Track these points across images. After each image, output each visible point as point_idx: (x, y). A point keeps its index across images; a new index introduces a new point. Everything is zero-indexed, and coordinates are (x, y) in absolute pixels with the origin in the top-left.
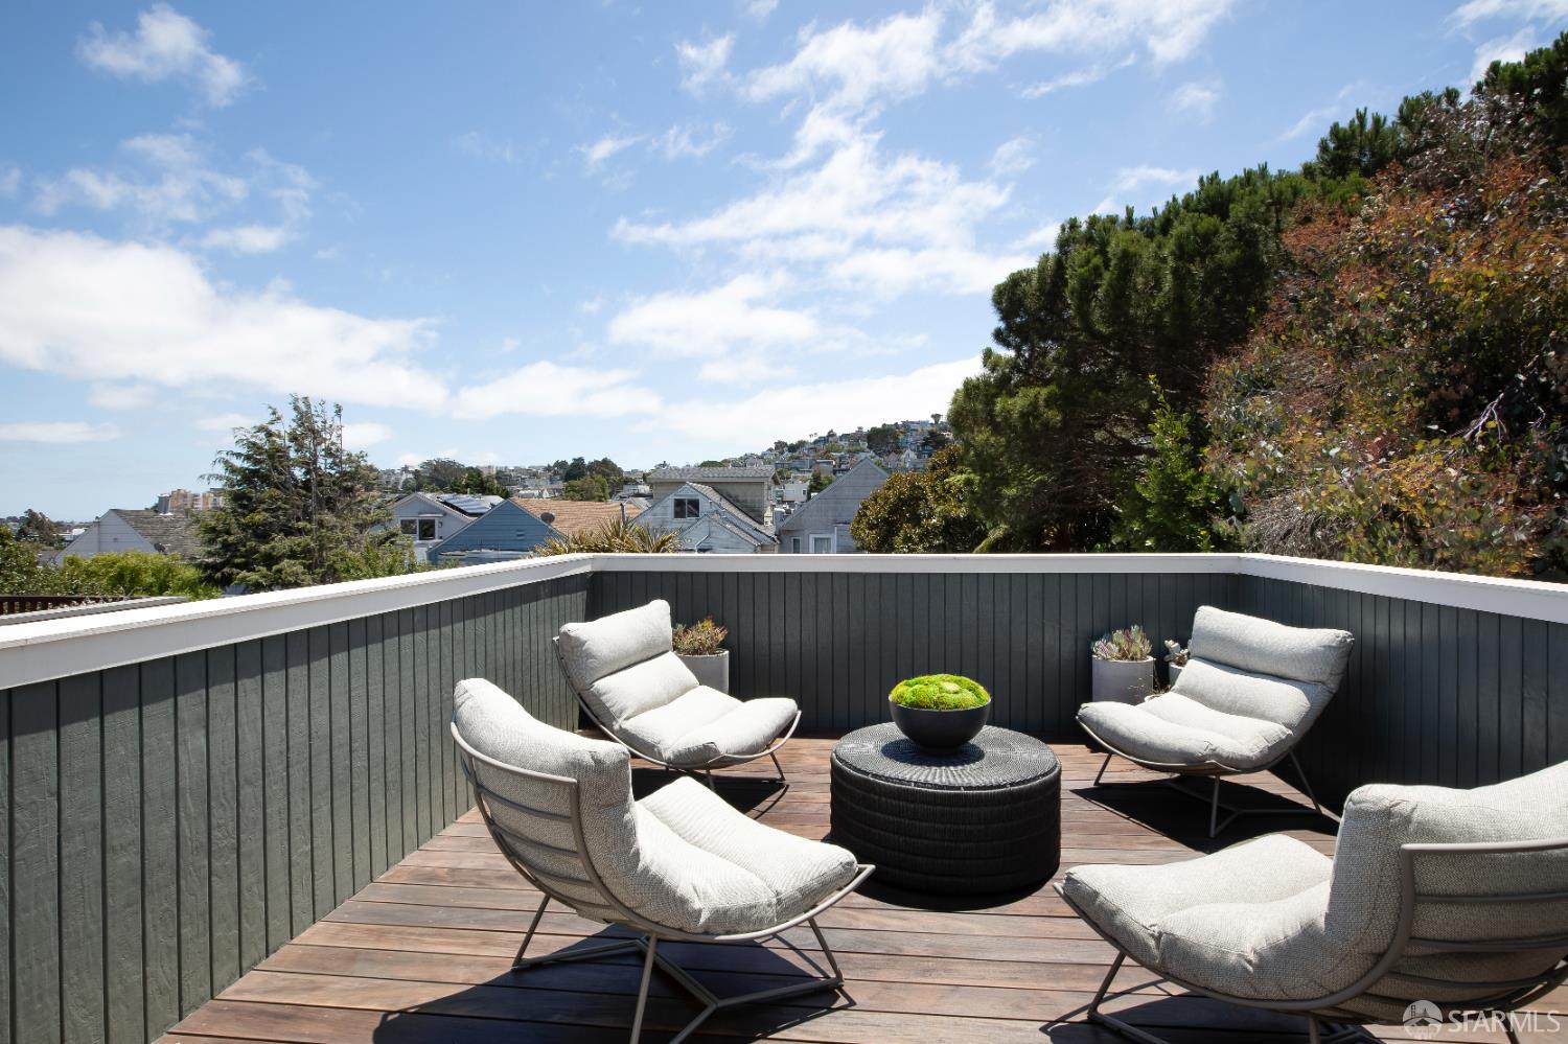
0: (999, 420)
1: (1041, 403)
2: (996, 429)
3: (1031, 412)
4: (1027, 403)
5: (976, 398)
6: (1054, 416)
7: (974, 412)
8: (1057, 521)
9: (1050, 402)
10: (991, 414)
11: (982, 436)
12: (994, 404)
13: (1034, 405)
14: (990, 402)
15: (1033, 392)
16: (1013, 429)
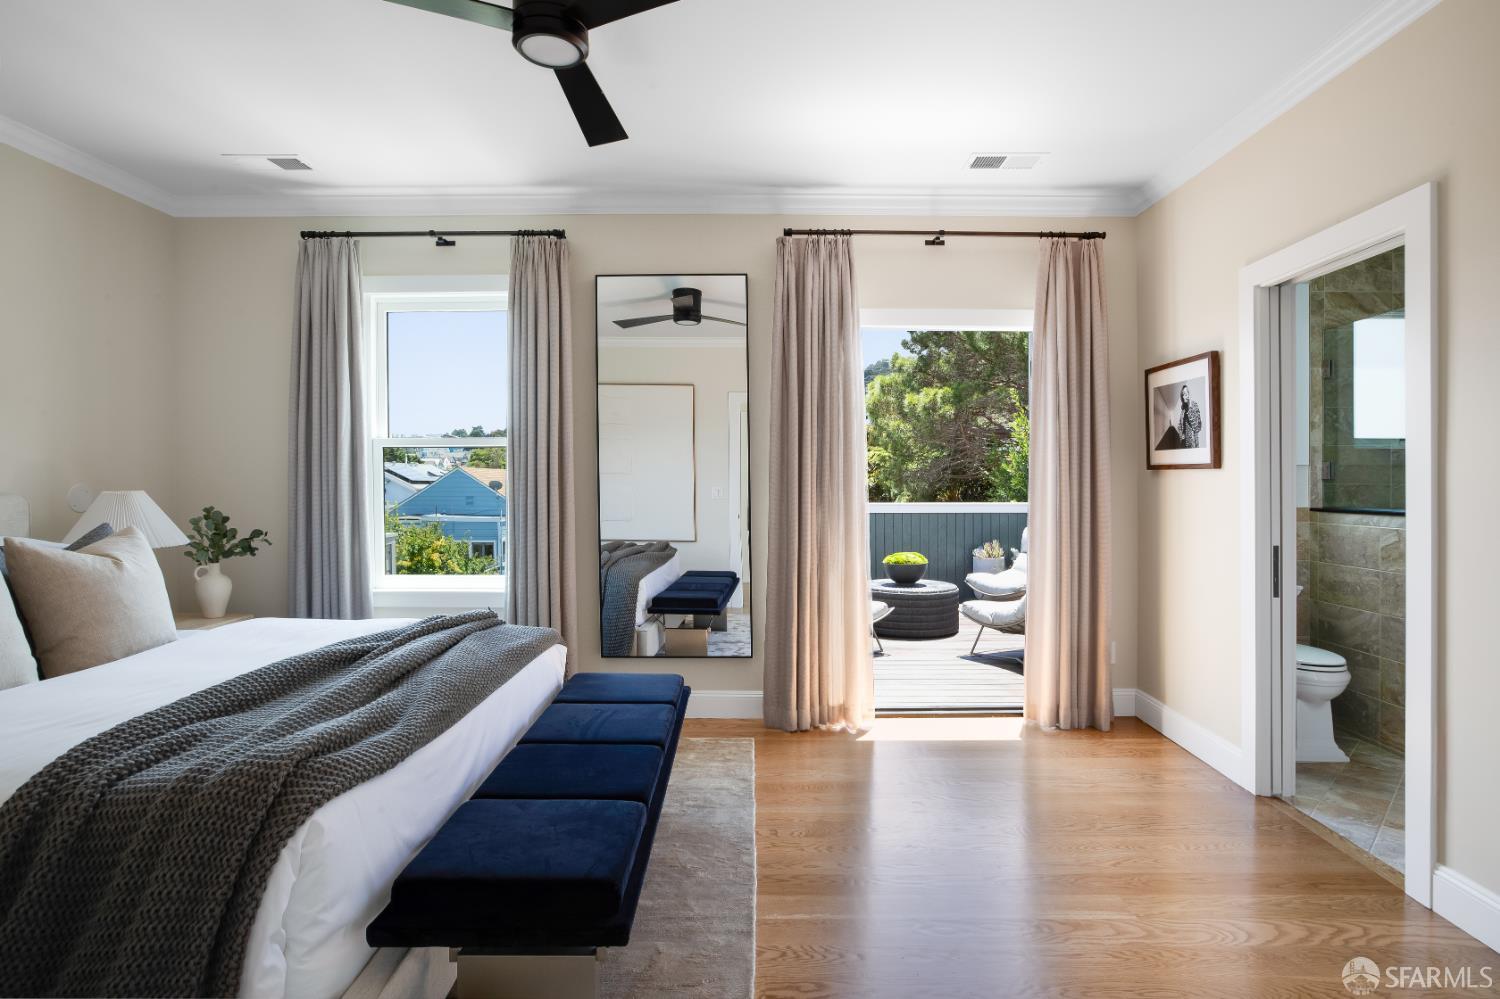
0: (906, 410)
1: (939, 400)
2: (904, 416)
3: (931, 408)
4: (928, 400)
5: (889, 393)
6: (949, 410)
7: (888, 404)
8: (948, 488)
9: (945, 401)
10: (900, 407)
11: (893, 422)
12: (904, 398)
13: (934, 402)
14: (900, 397)
15: (932, 391)
16: (918, 418)
